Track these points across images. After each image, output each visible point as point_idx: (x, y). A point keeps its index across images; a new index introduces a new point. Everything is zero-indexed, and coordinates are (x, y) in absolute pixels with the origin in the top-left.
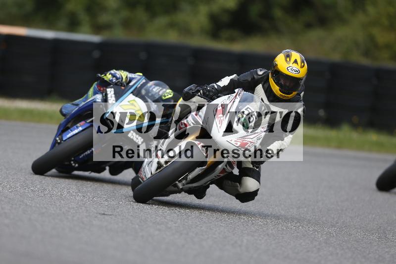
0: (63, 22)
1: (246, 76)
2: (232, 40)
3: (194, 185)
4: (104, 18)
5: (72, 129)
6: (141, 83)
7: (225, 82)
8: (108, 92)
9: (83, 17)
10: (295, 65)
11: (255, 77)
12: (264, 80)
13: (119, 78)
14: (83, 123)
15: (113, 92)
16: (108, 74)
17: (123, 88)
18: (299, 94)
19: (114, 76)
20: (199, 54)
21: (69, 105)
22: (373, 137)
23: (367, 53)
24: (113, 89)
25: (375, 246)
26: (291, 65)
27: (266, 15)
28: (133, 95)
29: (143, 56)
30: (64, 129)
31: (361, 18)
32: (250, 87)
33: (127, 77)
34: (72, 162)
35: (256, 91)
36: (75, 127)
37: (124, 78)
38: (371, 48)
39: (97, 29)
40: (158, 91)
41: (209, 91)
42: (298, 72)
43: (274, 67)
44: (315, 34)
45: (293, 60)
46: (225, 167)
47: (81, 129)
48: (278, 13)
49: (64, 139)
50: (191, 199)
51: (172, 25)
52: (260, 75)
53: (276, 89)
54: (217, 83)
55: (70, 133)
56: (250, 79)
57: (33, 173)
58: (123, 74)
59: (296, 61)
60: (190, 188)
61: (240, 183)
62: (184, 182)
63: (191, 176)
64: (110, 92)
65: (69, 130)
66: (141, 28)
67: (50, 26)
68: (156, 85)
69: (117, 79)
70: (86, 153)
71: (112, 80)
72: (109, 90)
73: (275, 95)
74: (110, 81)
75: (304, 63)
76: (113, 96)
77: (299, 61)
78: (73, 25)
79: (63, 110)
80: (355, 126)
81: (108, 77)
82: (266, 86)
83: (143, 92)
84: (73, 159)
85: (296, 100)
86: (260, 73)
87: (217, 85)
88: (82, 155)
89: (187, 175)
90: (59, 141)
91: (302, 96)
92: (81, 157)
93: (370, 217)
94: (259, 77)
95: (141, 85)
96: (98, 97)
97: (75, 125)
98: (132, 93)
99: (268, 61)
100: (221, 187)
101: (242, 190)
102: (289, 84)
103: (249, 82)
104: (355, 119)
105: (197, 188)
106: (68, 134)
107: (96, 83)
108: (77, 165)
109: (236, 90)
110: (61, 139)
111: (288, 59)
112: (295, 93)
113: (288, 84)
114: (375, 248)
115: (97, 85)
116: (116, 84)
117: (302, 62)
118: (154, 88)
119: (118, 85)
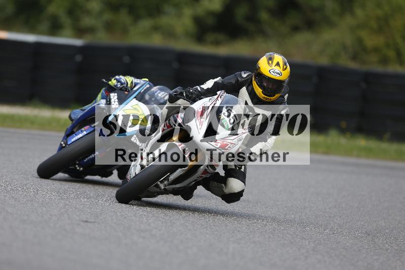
0: (45, 26)
1: (231, 79)
2: (217, 43)
3: (178, 186)
4: (87, 21)
5: (76, 133)
6: (145, 88)
7: (209, 84)
8: (112, 97)
9: (65, 20)
10: (277, 68)
11: (239, 79)
12: (248, 83)
13: (124, 83)
14: (87, 127)
15: (116, 97)
16: (113, 80)
17: (126, 93)
18: (283, 97)
19: (118, 81)
20: (183, 58)
21: (78, 110)
22: (362, 142)
23: (354, 58)
24: (116, 94)
25: (364, 253)
26: (273, 67)
27: (252, 18)
28: (137, 99)
29: (126, 59)
30: (70, 133)
31: (349, 20)
32: (234, 90)
33: (132, 82)
34: (77, 166)
35: (240, 94)
36: (80, 131)
37: (129, 83)
38: (359, 51)
39: (80, 32)
40: (163, 96)
41: (192, 93)
42: (280, 74)
43: (257, 70)
44: (302, 37)
45: (275, 62)
46: (207, 168)
47: (85, 133)
48: (264, 16)
49: (69, 143)
50: (178, 200)
51: (156, 29)
52: (244, 78)
53: (259, 91)
54: (202, 86)
55: (75, 137)
56: (234, 82)
57: (38, 177)
58: (129, 79)
59: (278, 64)
60: (173, 189)
61: (225, 184)
62: (166, 182)
63: (173, 177)
64: (114, 96)
65: (74, 134)
66: (125, 31)
67: (32, 30)
68: (161, 90)
69: (122, 84)
70: (91, 157)
71: (117, 85)
72: (112, 95)
73: (258, 98)
74: (115, 86)
75: (286, 65)
76: (117, 100)
77: (281, 64)
78: (55, 28)
79: (72, 116)
80: (343, 131)
81: (113, 82)
82: (250, 88)
83: (147, 97)
84: (78, 162)
85: (279, 102)
86: (244, 76)
87: (200, 88)
88: (87, 159)
89: (169, 176)
90: (64, 145)
91: (286, 99)
92: (85, 161)
93: (358, 224)
94: (243, 79)
95: (145, 90)
96: (102, 102)
97: (80, 129)
98: (135, 97)
99: (251, 64)
100: (208, 188)
101: (227, 191)
102: (272, 87)
103: (233, 85)
104: (344, 124)
105: (182, 189)
106: (73, 138)
107: (104, 88)
108: (81, 169)
109: (218, 93)
110: (66, 144)
111: (270, 62)
112: (277, 95)
113: (270, 87)
114: (364, 255)
115: (105, 90)
116: (121, 89)
117: (285, 64)
118: (159, 93)
119: (123, 90)
